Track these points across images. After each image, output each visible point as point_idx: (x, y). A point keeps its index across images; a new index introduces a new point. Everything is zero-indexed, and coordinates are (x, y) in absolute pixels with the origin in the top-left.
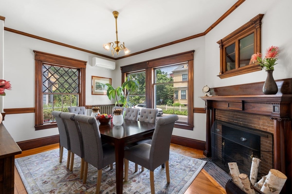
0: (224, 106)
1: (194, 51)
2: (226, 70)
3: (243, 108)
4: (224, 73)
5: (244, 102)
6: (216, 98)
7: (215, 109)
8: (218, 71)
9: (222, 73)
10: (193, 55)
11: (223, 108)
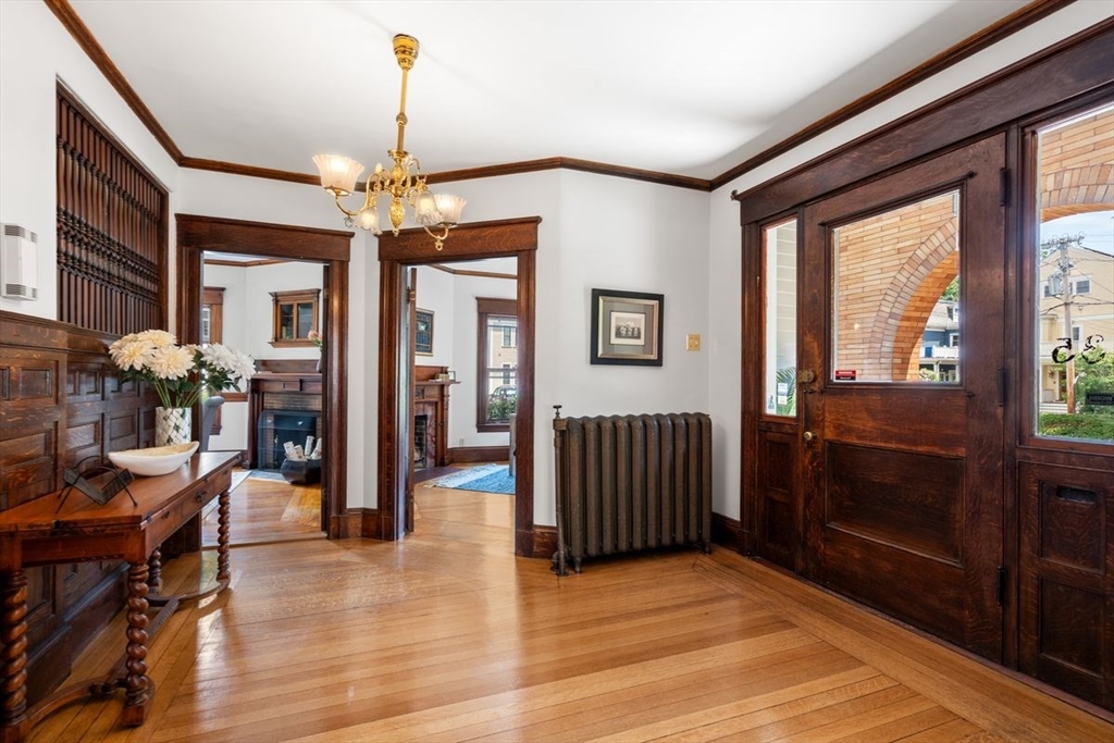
0: (278, 387)
1: (223, 289)
2: (281, 337)
3: (301, 389)
4: (277, 340)
5: (301, 381)
6: (262, 374)
7: (263, 393)
8: (270, 336)
9: (276, 340)
10: (221, 297)
11: (276, 390)
